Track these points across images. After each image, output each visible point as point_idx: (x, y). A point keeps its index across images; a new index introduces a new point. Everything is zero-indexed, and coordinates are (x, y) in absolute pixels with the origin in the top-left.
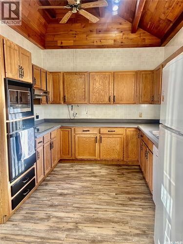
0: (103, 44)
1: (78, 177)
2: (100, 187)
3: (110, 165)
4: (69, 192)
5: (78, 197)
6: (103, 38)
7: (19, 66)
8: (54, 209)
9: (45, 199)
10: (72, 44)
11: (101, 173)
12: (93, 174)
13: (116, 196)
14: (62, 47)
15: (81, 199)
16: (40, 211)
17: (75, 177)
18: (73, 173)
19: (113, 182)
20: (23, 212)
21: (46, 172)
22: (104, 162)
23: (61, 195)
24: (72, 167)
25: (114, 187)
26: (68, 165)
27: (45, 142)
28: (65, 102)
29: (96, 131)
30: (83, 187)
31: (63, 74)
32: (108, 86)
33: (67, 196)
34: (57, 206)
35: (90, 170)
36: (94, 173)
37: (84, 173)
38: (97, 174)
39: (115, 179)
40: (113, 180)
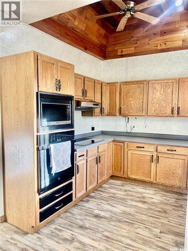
0: (168, 47)
1: (124, 199)
2: (144, 217)
3: (168, 192)
4: (107, 215)
5: (113, 223)
6: (169, 40)
7: (56, 79)
8: (82, 232)
9: (79, 217)
10: (133, 52)
11: (153, 200)
12: (142, 199)
13: (160, 234)
14: (122, 56)
15: (115, 227)
16: (69, 229)
17: (120, 199)
18: (120, 194)
19: (163, 215)
20: (53, 226)
21: (89, 188)
22: (161, 187)
23: (97, 216)
24: (123, 186)
25: (163, 221)
26: (119, 182)
27: (88, 156)
28: (120, 113)
29: (152, 149)
30: (124, 213)
31: (120, 84)
32: (171, 95)
33: (103, 219)
34: (87, 228)
35: (141, 193)
36: (144, 197)
37: (132, 196)
38: (147, 200)
39: (168, 211)
40: (165, 212)
